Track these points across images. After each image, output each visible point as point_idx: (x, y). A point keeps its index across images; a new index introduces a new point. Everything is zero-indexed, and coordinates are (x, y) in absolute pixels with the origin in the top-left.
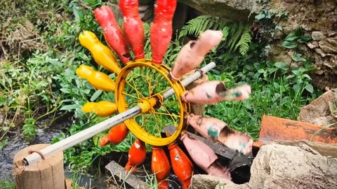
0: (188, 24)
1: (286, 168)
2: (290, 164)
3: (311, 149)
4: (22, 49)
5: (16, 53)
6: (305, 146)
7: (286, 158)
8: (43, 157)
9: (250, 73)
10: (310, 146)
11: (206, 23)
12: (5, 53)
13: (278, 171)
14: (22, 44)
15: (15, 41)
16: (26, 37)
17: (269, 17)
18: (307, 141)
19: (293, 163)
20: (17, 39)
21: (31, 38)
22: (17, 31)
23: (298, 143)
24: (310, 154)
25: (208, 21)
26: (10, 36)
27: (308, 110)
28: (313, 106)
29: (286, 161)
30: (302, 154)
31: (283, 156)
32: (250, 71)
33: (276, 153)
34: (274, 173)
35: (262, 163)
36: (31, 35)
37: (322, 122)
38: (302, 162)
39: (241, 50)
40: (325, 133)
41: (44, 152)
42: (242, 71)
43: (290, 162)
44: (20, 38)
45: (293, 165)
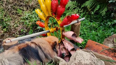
0: (85, 3)
1: (81, 60)
2: (83, 59)
3: (93, 55)
4: (34, 7)
5: (32, 9)
6: (91, 53)
7: (83, 56)
8: (11, 42)
9: (105, 23)
10: (93, 53)
11: (92, 3)
12: (29, 8)
13: (78, 60)
14: (33, 6)
15: (32, 5)
16: (35, 4)
17: (114, 2)
18: (93, 51)
19: (85, 58)
20: (32, 4)
21: (36, 4)
22: (33, 2)
23: (89, 52)
24: (93, 57)
25: (92, 2)
26: (30, 3)
27: (107, 40)
28: (109, 39)
29: (82, 57)
30: (89, 56)
31: (82, 55)
32: (105, 22)
33: (80, 54)
34: (76, 61)
35: (74, 56)
36: (37, 3)
37: (110, 46)
38: (88, 59)
39: (102, 14)
40: (110, 50)
41: (12, 40)
42: (103, 22)
43: (84, 58)
44: (33, 4)
45: (84, 59)
